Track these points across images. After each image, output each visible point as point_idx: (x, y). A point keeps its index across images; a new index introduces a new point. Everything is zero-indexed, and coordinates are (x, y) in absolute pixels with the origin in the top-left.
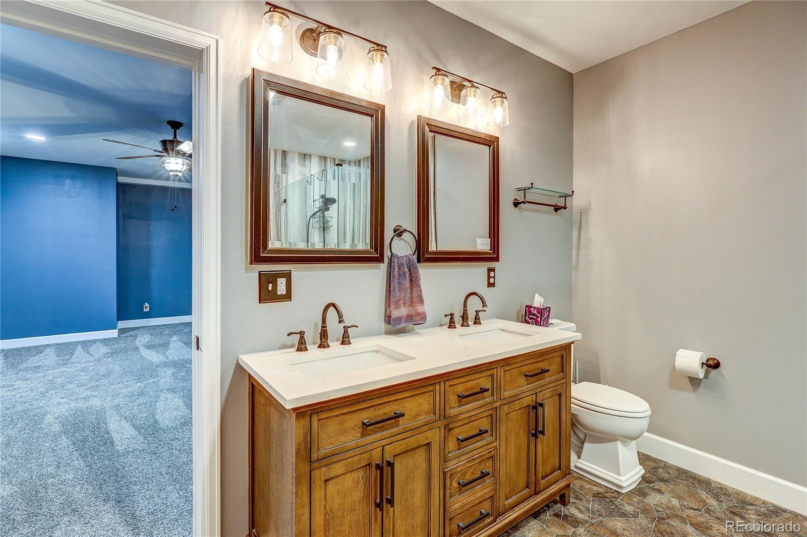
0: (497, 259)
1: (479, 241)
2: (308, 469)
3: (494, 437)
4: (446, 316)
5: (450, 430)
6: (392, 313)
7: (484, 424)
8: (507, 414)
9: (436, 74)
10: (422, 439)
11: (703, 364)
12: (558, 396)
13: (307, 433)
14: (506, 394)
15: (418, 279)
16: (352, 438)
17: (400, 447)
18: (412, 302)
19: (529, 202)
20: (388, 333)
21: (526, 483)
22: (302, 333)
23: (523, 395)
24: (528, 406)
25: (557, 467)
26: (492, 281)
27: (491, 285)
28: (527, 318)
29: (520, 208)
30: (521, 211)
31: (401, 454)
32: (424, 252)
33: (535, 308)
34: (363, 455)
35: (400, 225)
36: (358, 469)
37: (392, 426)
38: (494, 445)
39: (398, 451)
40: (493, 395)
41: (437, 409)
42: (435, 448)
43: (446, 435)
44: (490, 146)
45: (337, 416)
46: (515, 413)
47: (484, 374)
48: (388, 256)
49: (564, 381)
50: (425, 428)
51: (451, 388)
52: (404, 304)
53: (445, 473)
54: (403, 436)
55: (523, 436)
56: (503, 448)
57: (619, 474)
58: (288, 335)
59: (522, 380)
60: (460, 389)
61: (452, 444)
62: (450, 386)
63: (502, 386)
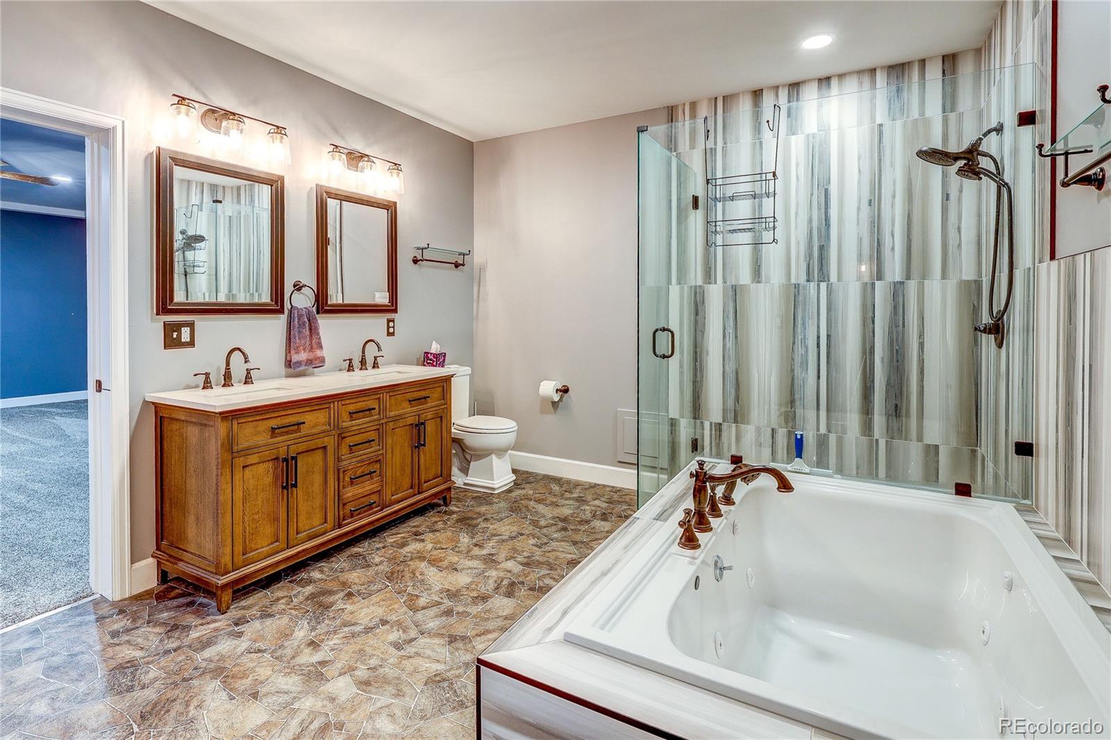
0: (395, 311)
1: (377, 295)
2: (231, 457)
3: (381, 444)
4: (344, 360)
5: (343, 438)
6: (293, 357)
7: (373, 435)
8: (393, 429)
9: (333, 151)
10: (319, 443)
11: (557, 390)
12: (439, 419)
13: (229, 433)
14: (392, 414)
15: (317, 328)
16: (263, 439)
17: (302, 447)
18: (312, 348)
19: (426, 260)
20: (288, 376)
21: (410, 485)
22: (207, 375)
23: (407, 415)
24: (412, 424)
25: (439, 474)
26: (391, 330)
27: (389, 334)
28: (425, 363)
29: (419, 265)
30: (420, 268)
31: (303, 452)
32: (323, 304)
33: (431, 354)
34: (273, 451)
35: (299, 280)
36: (269, 461)
37: (295, 432)
38: (381, 452)
39: (300, 450)
40: (379, 414)
41: (332, 422)
42: (330, 451)
43: (340, 442)
44: (388, 210)
45: (253, 421)
46: (399, 429)
47: (373, 397)
48: (288, 309)
49: (446, 406)
50: (321, 435)
51: (344, 407)
52: (304, 350)
53: (339, 470)
54: (304, 439)
55: (407, 448)
56: (389, 456)
57: (493, 480)
58: (195, 375)
59: (406, 404)
60: (352, 408)
61: (344, 450)
62: (343, 405)
63: (388, 407)
